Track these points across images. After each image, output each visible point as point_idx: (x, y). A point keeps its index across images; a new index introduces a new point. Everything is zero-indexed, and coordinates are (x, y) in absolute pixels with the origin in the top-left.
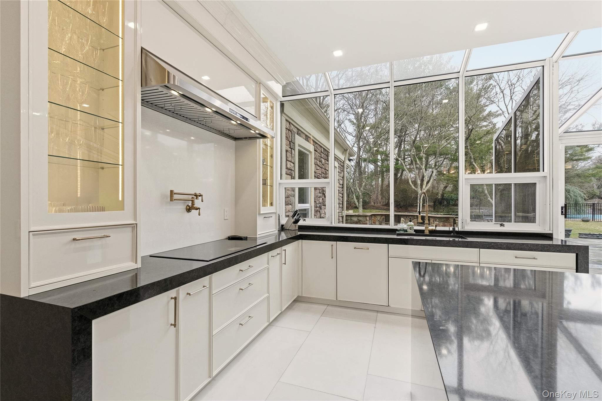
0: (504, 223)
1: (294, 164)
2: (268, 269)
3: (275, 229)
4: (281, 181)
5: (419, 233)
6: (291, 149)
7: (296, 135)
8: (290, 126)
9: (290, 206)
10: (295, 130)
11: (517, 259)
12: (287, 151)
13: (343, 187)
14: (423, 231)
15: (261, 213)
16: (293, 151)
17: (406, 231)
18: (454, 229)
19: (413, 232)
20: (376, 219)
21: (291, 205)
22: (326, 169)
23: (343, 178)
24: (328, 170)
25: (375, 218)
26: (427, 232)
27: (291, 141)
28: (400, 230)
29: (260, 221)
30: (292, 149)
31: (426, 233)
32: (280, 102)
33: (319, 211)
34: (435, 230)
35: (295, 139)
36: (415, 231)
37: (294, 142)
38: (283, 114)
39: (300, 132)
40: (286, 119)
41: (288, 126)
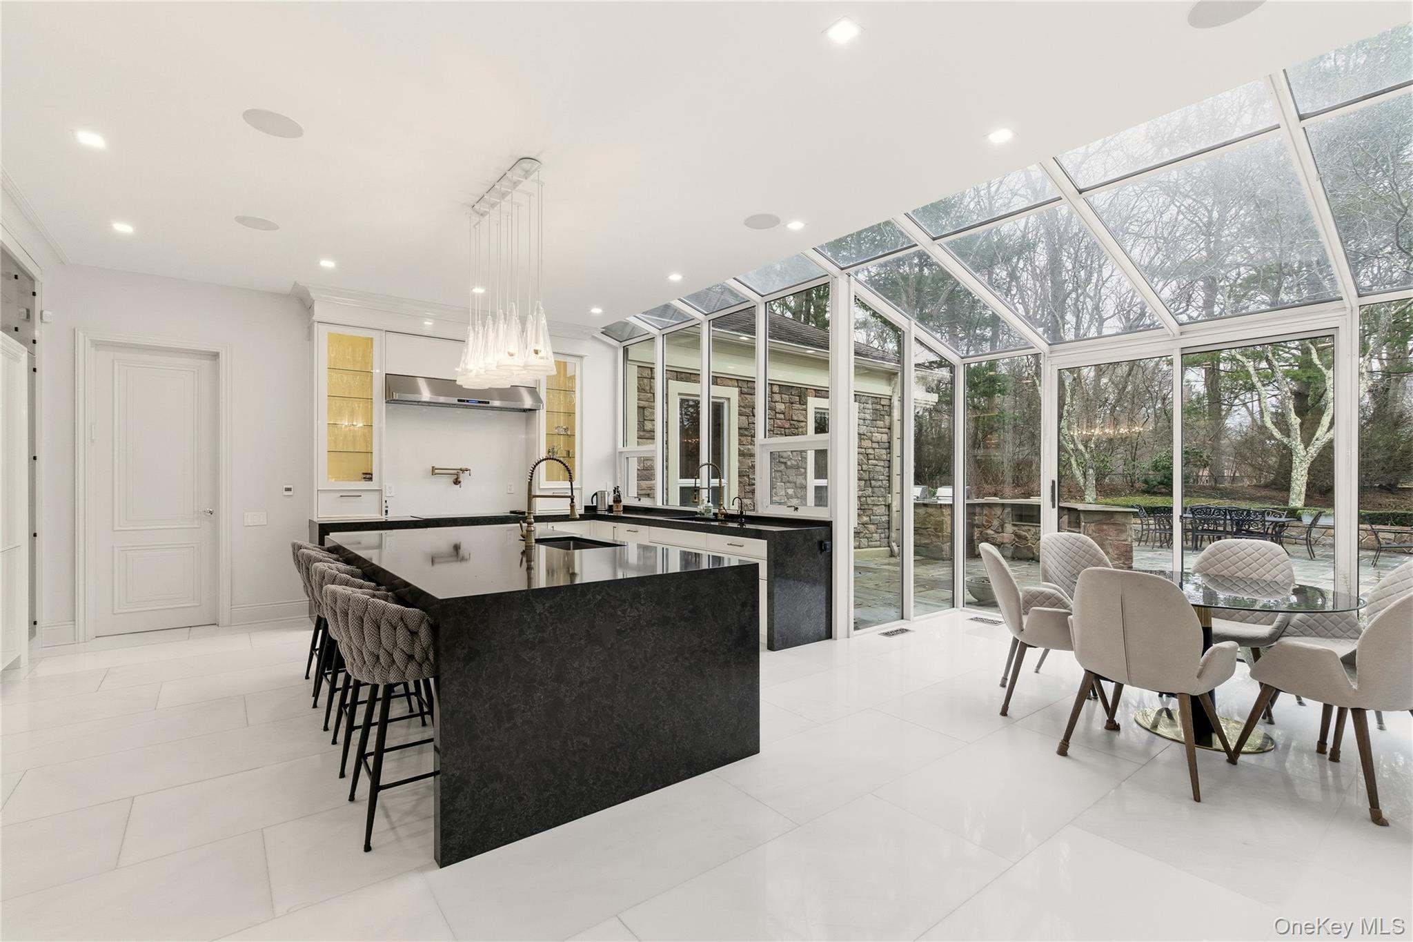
4: (624, 449)
7: (671, 381)
8: (652, 373)
11: (730, 546)
17: (703, 514)
19: (712, 517)
23: (890, 429)
24: (802, 420)
32: (623, 346)
36: (714, 514)
38: (628, 362)
39: (683, 375)
40: (638, 366)
41: (648, 374)
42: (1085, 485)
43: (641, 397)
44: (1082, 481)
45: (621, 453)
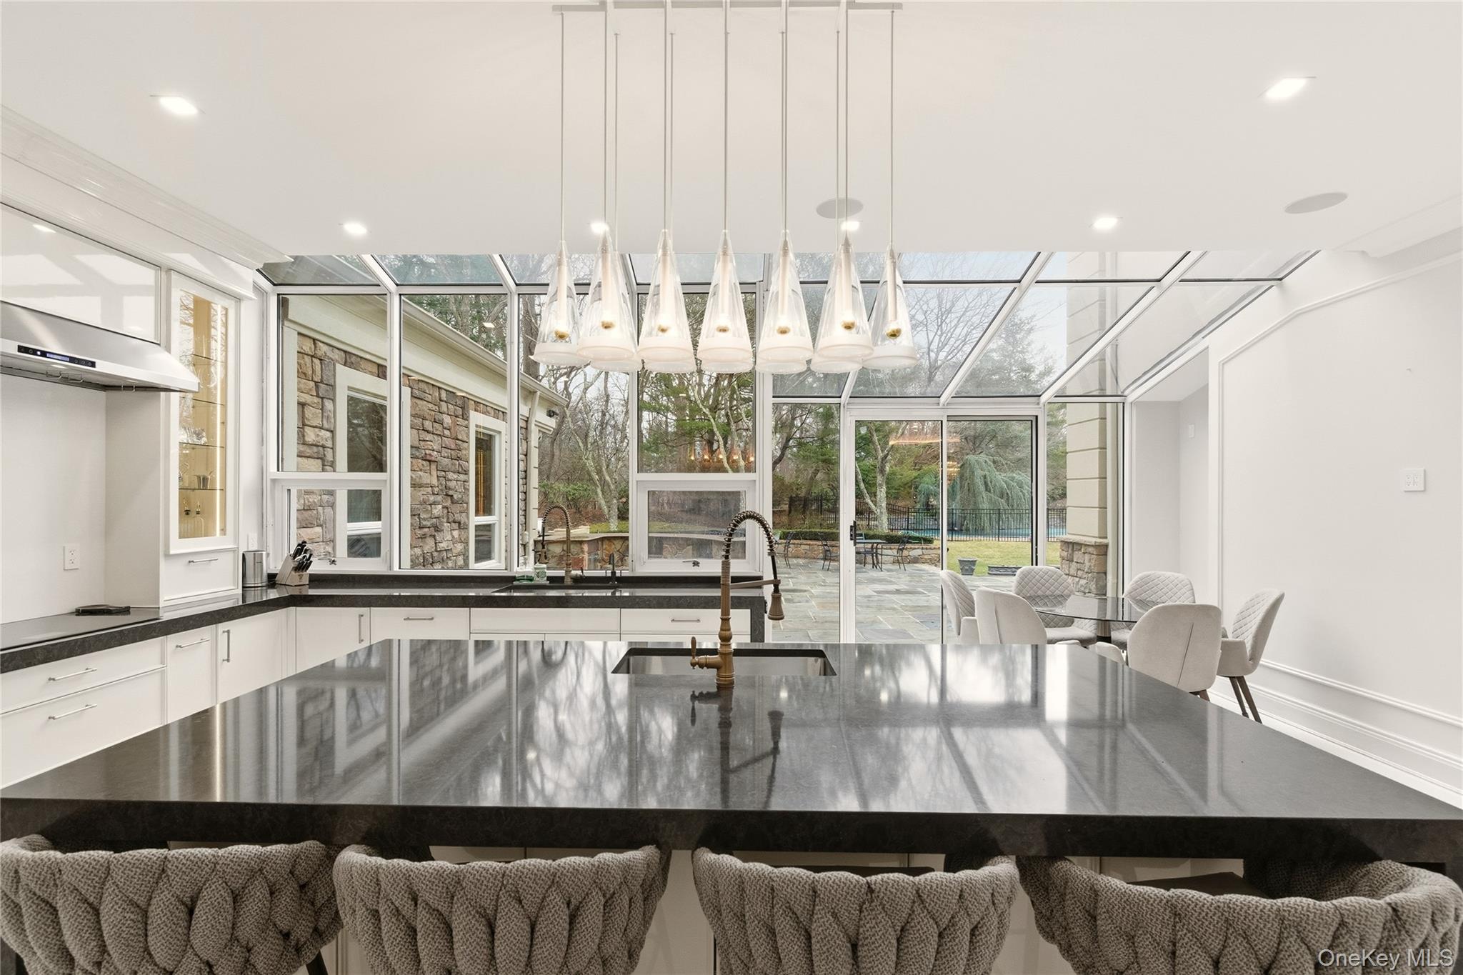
0: (698, 560)
1: (332, 431)
2: (163, 673)
3: (234, 585)
4: (281, 475)
5: (556, 582)
6: (320, 400)
7: (339, 368)
8: (315, 347)
9: (319, 530)
10: (336, 355)
11: (674, 623)
12: (302, 405)
13: (526, 476)
14: (561, 579)
15: (172, 552)
16: (329, 405)
17: (531, 579)
18: (614, 573)
19: (544, 581)
20: (613, 546)
21: (321, 526)
22: (460, 437)
23: (526, 455)
24: (465, 439)
25: (610, 546)
26: (568, 581)
27: (322, 382)
28: (522, 578)
29: (167, 571)
30: (325, 400)
31: (566, 584)
32: (278, 295)
33: (434, 536)
34: (581, 576)
35: (335, 376)
36: (549, 578)
37: (331, 382)
38: (286, 323)
39: (353, 359)
40: (300, 334)
41: (310, 348)
42: (609, 514)
43: (302, 386)
44: (606, 510)
45: (274, 481)
